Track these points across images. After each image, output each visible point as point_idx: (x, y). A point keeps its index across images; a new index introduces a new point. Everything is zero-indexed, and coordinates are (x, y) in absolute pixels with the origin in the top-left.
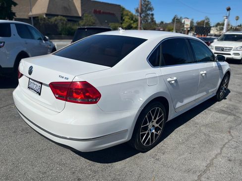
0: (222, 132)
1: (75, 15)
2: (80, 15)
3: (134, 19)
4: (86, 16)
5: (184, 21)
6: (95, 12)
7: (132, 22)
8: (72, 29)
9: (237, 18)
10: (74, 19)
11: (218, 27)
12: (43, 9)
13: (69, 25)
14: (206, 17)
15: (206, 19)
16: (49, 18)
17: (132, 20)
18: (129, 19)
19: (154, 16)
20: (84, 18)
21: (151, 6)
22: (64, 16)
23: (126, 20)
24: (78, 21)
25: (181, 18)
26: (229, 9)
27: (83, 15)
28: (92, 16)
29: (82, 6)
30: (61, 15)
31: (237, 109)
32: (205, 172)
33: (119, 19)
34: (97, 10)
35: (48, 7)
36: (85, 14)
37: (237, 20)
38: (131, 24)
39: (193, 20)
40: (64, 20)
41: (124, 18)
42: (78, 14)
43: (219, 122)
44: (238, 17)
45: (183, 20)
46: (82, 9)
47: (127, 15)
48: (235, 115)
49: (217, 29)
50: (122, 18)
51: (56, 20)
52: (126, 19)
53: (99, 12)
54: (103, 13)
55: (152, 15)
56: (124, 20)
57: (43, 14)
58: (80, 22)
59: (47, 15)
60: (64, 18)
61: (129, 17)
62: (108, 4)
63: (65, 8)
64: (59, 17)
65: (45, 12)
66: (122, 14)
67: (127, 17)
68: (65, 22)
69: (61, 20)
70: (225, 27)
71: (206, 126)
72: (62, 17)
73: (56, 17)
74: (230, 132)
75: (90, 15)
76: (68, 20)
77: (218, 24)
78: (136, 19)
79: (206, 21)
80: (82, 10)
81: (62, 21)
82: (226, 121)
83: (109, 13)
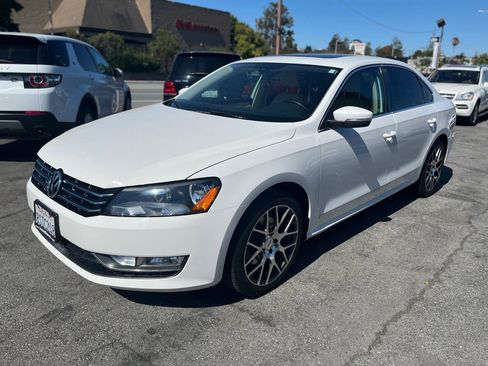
0: (457, 222)
1: (140, 31)
2: (150, 32)
3: (256, 41)
4: (162, 34)
5: (353, 47)
6: (180, 25)
7: (253, 46)
8: (134, 59)
9: (456, 42)
10: (138, 39)
11: (419, 58)
12: (75, 18)
13: (128, 50)
14: (396, 38)
15: (395, 44)
16: (87, 37)
17: (253, 42)
18: (247, 40)
19: (293, 36)
20: (158, 38)
21: (288, 17)
22: (116, 32)
23: (241, 42)
24: (145, 44)
25: (346, 40)
26: (441, 24)
27: (154, 31)
28: (173, 33)
29: (152, 13)
30: (112, 31)
31: (476, 192)
32: (443, 270)
33: (227, 39)
34: (184, 22)
35: (85, 15)
36: (159, 30)
37: (455, 45)
38: (251, 50)
39: (369, 44)
40: (118, 41)
41: (236, 39)
42: (146, 29)
43: (450, 210)
44: (456, 39)
45: (351, 45)
46: (152, 19)
47: (243, 32)
48: (474, 201)
49: (416, 64)
50: (232, 38)
51: (101, 40)
52: (241, 40)
53: (188, 26)
54: (195, 27)
55: (290, 33)
56: (236, 43)
57: (75, 28)
58: (150, 45)
59: (82, 29)
60: (118, 36)
61: (246, 37)
62: (205, 9)
63: (119, 16)
64: (108, 35)
65: (80, 24)
66: (232, 31)
67: (242, 36)
68: (119, 45)
69: (111, 40)
70: (434, 59)
71: (431, 214)
72: (113, 34)
73: (100, 35)
74: (470, 223)
75: (170, 32)
76: (126, 41)
77: (418, 54)
78: (259, 40)
79: (394, 47)
80: (154, 21)
81: (113, 43)
82: (461, 208)
83: (207, 29)
